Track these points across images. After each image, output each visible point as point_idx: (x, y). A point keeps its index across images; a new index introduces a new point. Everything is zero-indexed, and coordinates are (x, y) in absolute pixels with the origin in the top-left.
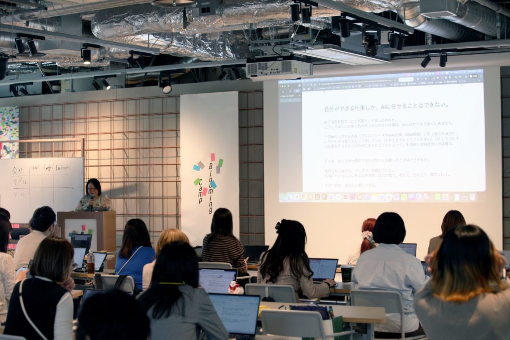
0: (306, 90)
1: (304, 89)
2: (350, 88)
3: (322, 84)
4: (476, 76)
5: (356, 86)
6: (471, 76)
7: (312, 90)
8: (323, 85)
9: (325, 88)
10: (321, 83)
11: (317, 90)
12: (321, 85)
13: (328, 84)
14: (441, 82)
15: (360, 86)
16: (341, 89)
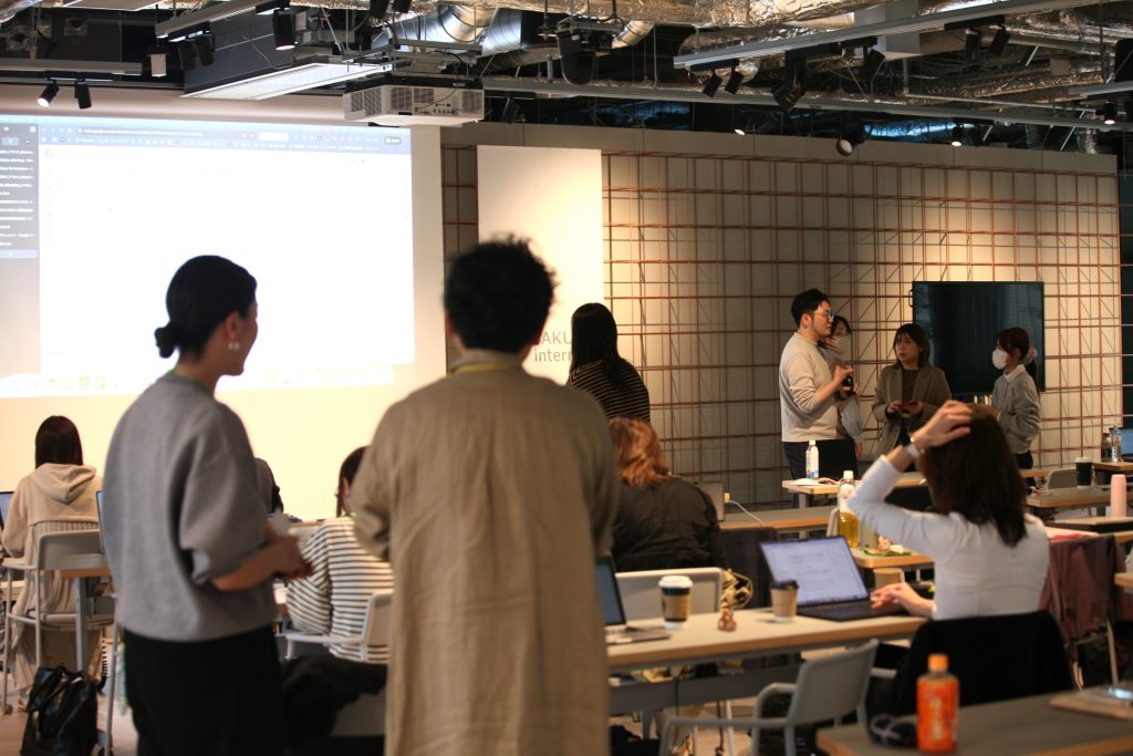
0: (49, 142)
1: (44, 139)
2: (149, 146)
3: (87, 131)
4: (397, 141)
5: (162, 142)
6: (388, 140)
7: (62, 141)
8: (88, 134)
9: (93, 141)
10: (84, 128)
11: (73, 143)
12: (84, 134)
13: (101, 132)
14: (333, 147)
15: (170, 142)
16: (130, 145)
